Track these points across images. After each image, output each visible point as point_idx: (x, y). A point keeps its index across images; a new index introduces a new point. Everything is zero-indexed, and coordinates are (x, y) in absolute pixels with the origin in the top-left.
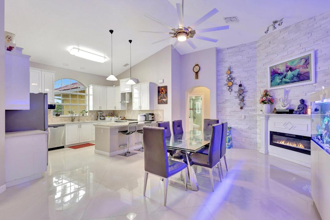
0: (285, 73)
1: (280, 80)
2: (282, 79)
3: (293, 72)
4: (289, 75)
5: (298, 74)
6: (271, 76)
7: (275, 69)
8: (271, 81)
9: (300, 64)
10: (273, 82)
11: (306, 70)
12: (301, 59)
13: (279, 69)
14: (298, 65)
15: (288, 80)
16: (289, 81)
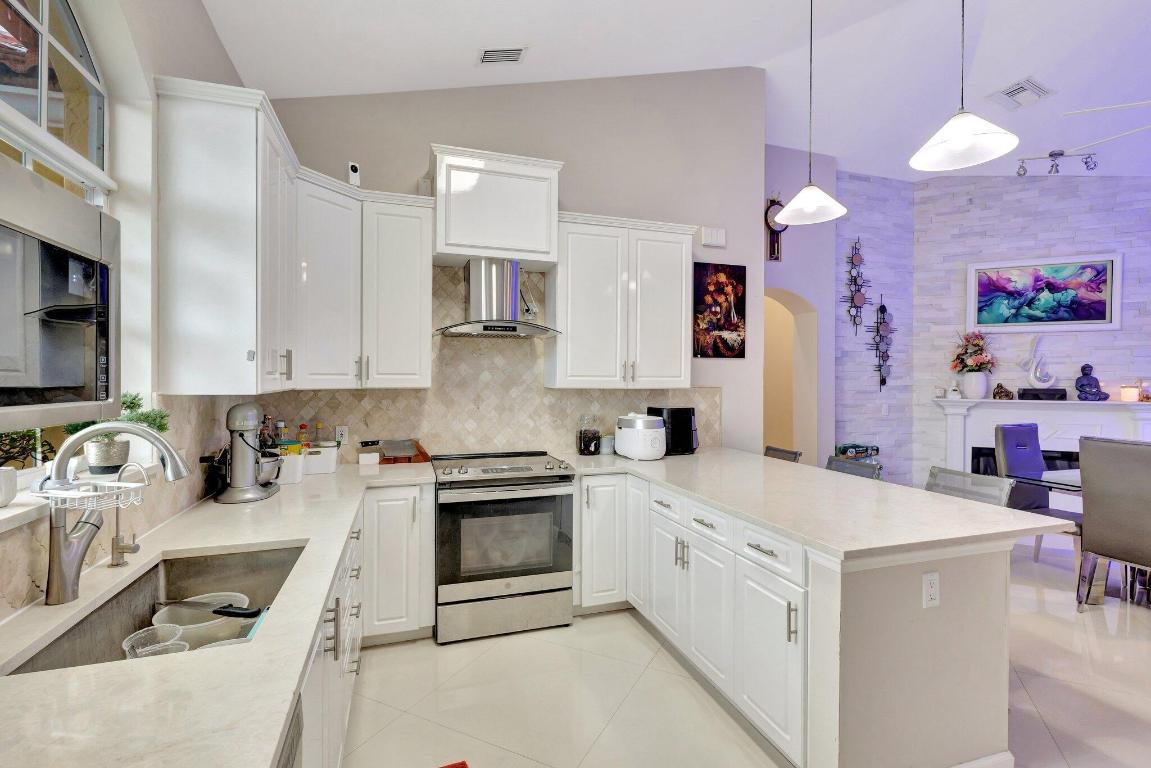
0: (1031, 295)
1: (1013, 311)
2: (1018, 308)
3: (1058, 296)
4: (1043, 300)
5: (1073, 302)
6: (981, 294)
7: (995, 279)
8: (980, 310)
9: (1079, 280)
10: (984, 313)
11: (1096, 296)
12: (1084, 268)
13: (1009, 280)
14: (1074, 281)
15: (1038, 313)
16: (1043, 315)
